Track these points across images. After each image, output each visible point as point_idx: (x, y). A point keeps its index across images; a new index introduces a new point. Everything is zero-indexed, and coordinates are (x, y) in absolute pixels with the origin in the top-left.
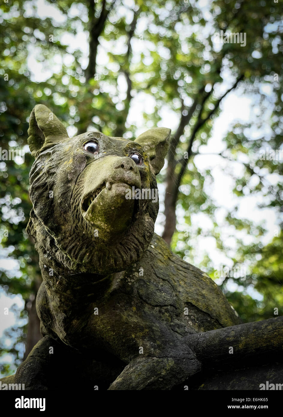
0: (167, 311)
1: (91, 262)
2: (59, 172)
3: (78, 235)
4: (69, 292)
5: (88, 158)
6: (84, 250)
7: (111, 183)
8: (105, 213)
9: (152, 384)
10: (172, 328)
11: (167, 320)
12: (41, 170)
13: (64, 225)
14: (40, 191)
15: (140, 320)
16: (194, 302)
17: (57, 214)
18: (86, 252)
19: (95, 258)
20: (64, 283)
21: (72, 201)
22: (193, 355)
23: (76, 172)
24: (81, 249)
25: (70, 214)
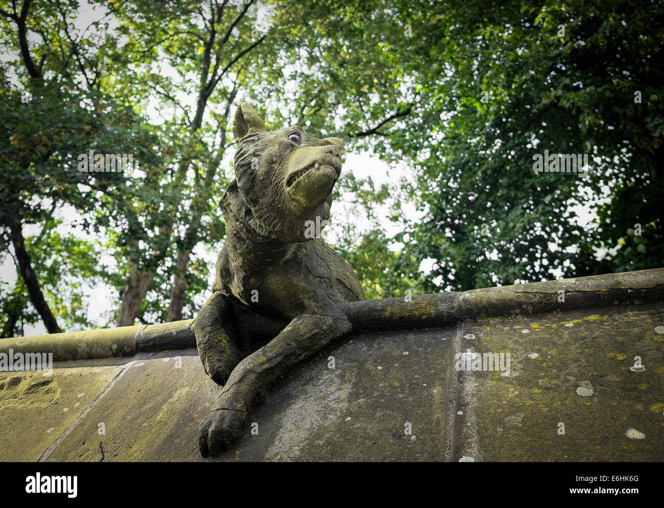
0: (325, 282)
1: (281, 231)
2: (265, 154)
3: (274, 208)
4: (252, 255)
5: (292, 146)
6: (277, 220)
7: (320, 165)
8: (307, 190)
9: (316, 334)
10: (329, 295)
11: (325, 289)
12: (245, 152)
13: (262, 198)
14: (245, 168)
15: (307, 285)
16: (342, 280)
17: (256, 189)
18: (279, 222)
19: (285, 229)
20: (250, 247)
21: (274, 178)
22: (346, 317)
23: (281, 155)
24: (274, 219)
25: (269, 189)
